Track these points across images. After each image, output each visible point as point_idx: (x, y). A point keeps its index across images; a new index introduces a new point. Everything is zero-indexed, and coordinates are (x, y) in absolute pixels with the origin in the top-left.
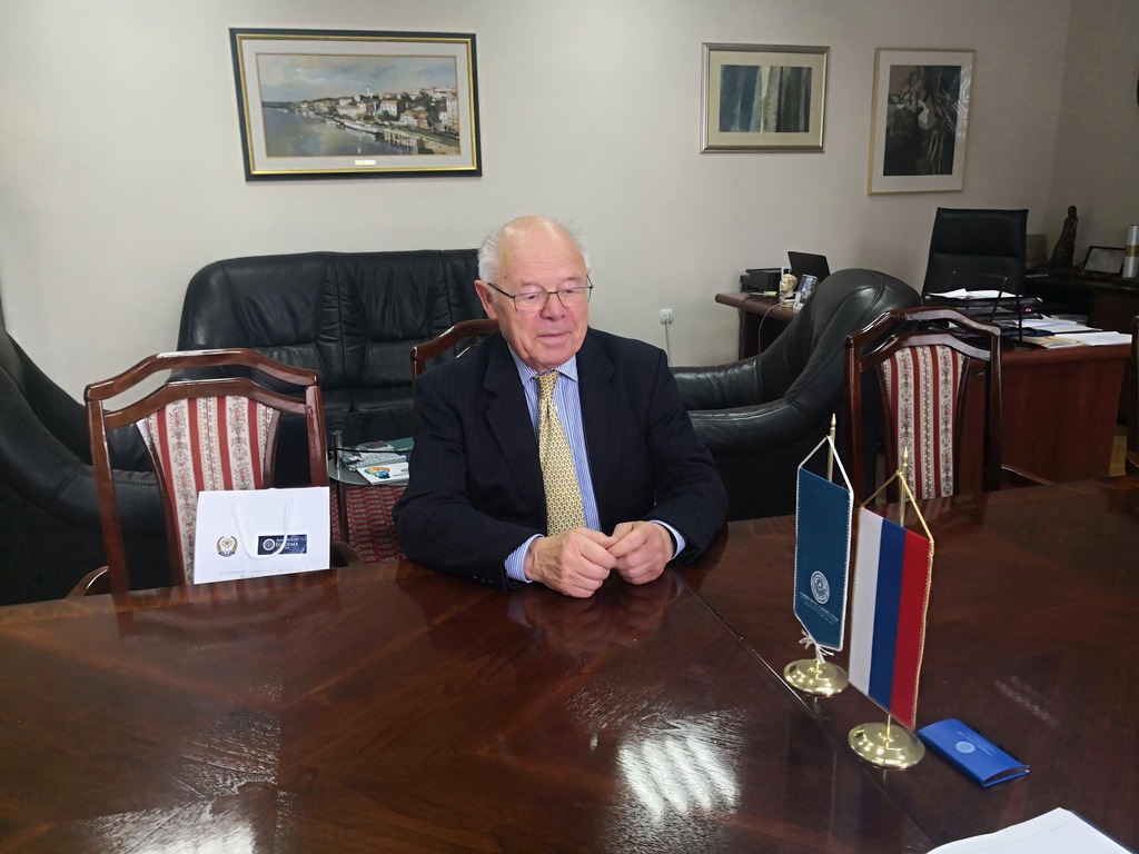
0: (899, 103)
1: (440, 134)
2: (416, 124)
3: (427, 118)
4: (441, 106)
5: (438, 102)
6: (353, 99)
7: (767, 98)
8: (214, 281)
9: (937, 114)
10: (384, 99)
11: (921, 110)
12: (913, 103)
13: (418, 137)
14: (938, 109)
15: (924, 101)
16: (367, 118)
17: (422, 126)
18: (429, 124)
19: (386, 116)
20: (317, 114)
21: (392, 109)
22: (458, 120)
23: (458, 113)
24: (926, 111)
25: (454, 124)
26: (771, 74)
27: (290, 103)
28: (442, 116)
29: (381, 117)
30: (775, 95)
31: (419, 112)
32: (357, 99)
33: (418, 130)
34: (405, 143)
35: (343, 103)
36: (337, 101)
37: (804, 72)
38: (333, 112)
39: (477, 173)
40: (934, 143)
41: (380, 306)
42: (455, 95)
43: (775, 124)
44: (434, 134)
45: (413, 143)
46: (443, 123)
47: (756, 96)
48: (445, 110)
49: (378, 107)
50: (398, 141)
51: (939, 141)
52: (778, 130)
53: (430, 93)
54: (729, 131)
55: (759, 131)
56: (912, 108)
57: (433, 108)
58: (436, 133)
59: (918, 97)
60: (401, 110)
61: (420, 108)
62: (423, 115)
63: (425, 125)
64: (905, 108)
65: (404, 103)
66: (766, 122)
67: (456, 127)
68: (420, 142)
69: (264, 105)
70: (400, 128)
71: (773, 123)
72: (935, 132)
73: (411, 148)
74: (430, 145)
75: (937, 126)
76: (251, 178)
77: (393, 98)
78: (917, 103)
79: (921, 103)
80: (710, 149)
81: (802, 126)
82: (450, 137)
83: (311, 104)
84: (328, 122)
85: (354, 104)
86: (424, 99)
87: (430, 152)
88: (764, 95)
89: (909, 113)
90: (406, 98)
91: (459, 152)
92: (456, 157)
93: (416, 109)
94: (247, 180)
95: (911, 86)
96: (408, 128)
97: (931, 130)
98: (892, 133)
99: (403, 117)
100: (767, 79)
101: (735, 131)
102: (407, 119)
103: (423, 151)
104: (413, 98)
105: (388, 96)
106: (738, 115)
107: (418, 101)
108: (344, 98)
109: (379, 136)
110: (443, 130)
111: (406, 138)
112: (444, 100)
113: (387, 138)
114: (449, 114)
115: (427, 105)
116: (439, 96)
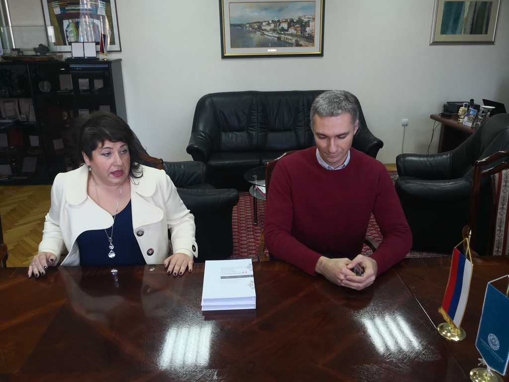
1: (306, 37)
2: (295, 33)
3: (301, 30)
4: (307, 24)
5: (306, 23)
6: (269, 21)
7: (467, 18)
8: (207, 103)
10: (282, 22)
13: (296, 39)
16: (274, 30)
17: (298, 34)
18: (301, 33)
19: (283, 29)
20: (253, 29)
21: (285, 26)
22: (314, 31)
23: (314, 28)
25: (312, 32)
26: (470, 5)
27: (242, 24)
28: (308, 29)
29: (280, 30)
30: (471, 16)
31: (297, 27)
32: (271, 22)
33: (296, 36)
34: (290, 41)
35: (264, 24)
36: (262, 23)
37: (488, 4)
38: (260, 28)
39: (321, 55)
41: (275, 116)
42: (314, 19)
43: (470, 30)
44: (303, 37)
45: (294, 41)
46: (308, 32)
47: (461, 17)
48: (309, 26)
49: (279, 25)
50: (287, 41)
52: (471, 33)
53: (303, 18)
54: (446, 34)
55: (461, 34)
57: (303, 25)
58: (304, 37)
60: (289, 26)
61: (298, 25)
62: (299, 29)
65: (291, 23)
66: (465, 29)
67: (313, 34)
68: (297, 41)
69: (231, 25)
70: (288, 35)
71: (468, 30)
73: (292, 44)
74: (301, 42)
76: (224, 57)
77: (286, 21)
80: (435, 43)
81: (484, 32)
82: (310, 39)
83: (251, 24)
84: (257, 33)
85: (269, 24)
86: (300, 21)
87: (301, 46)
88: (465, 16)
90: (292, 21)
91: (314, 46)
92: (313, 48)
93: (296, 26)
94: (222, 58)
96: (292, 35)
99: (290, 30)
100: (468, 8)
101: (448, 34)
102: (292, 31)
103: (298, 45)
104: (295, 21)
105: (284, 20)
106: (451, 26)
107: (297, 22)
108: (265, 21)
109: (279, 38)
110: (307, 35)
111: (290, 39)
112: (309, 22)
113: (282, 39)
114: (311, 27)
115: (301, 24)
116: (306, 20)
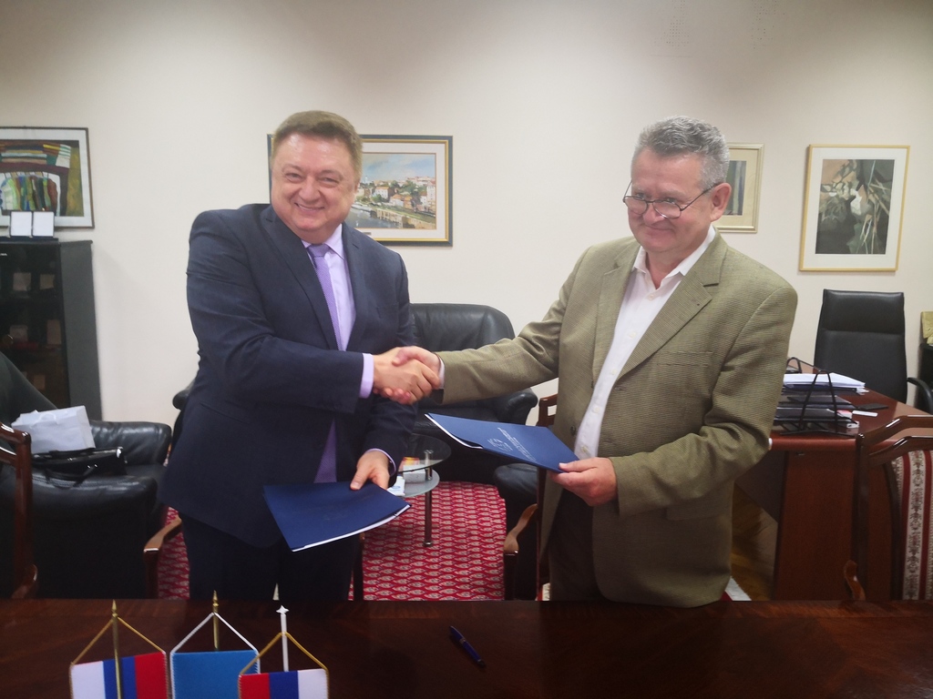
0: (832, 191)
1: (420, 213)
2: (402, 205)
3: (411, 201)
4: (422, 191)
5: (420, 188)
9: (869, 201)
10: (378, 186)
11: (854, 197)
12: (846, 191)
13: (403, 215)
14: (871, 197)
15: (857, 190)
16: (364, 200)
17: (407, 207)
18: (413, 205)
19: (380, 199)
21: (384, 193)
22: (435, 202)
23: (435, 198)
24: (859, 199)
25: (432, 205)
28: (423, 199)
29: (375, 200)
31: (405, 196)
33: (404, 210)
34: (393, 219)
37: (739, 165)
40: (867, 225)
42: (434, 183)
44: (416, 213)
45: (399, 219)
46: (423, 205)
48: (426, 195)
49: (373, 191)
50: (388, 218)
51: (872, 224)
53: (414, 182)
56: (845, 195)
57: (416, 194)
58: (418, 212)
59: (850, 186)
60: (391, 193)
61: (406, 193)
62: (409, 198)
63: (409, 206)
64: (837, 196)
65: (394, 189)
67: (433, 207)
68: (405, 219)
70: (389, 208)
72: (868, 217)
73: (397, 223)
74: (413, 221)
75: (871, 212)
77: (385, 185)
78: (849, 192)
79: (854, 192)
81: (736, 211)
82: (429, 215)
86: (409, 186)
87: (412, 227)
89: (842, 200)
90: (396, 185)
91: (435, 228)
92: (433, 231)
93: (403, 194)
95: (843, 178)
96: (396, 208)
97: (864, 216)
98: (823, 218)
99: (392, 199)
102: (395, 201)
103: (407, 225)
104: (401, 185)
105: (382, 184)
107: (405, 187)
109: (373, 214)
110: (423, 210)
111: (393, 216)
112: (425, 186)
113: (379, 215)
114: (429, 197)
115: (412, 190)
116: (421, 184)
